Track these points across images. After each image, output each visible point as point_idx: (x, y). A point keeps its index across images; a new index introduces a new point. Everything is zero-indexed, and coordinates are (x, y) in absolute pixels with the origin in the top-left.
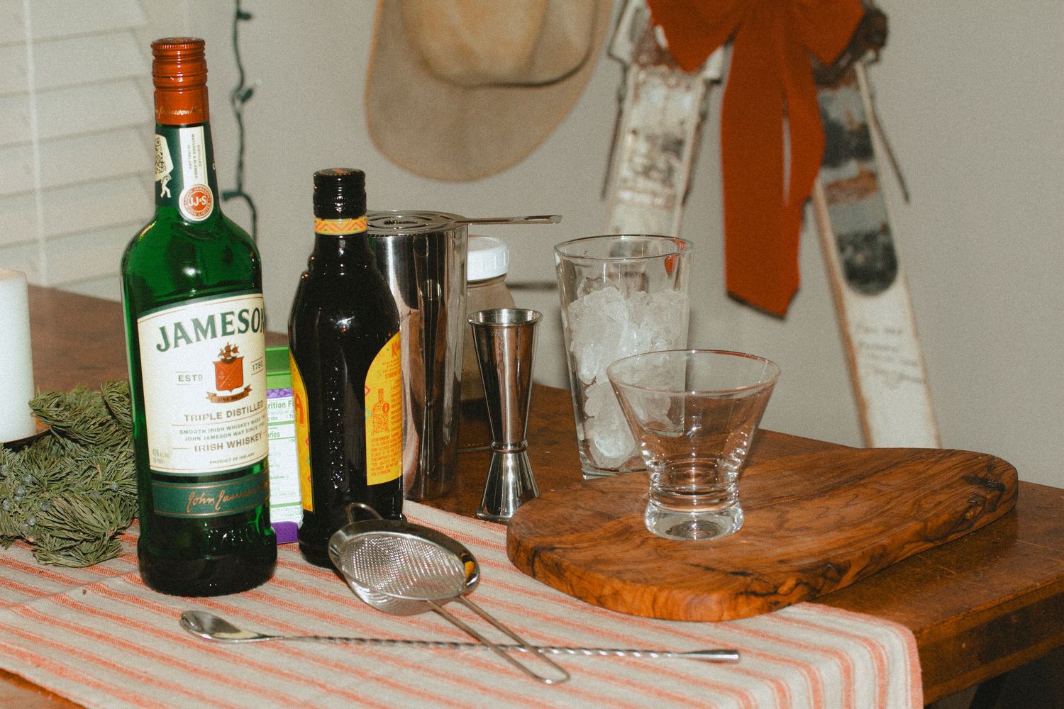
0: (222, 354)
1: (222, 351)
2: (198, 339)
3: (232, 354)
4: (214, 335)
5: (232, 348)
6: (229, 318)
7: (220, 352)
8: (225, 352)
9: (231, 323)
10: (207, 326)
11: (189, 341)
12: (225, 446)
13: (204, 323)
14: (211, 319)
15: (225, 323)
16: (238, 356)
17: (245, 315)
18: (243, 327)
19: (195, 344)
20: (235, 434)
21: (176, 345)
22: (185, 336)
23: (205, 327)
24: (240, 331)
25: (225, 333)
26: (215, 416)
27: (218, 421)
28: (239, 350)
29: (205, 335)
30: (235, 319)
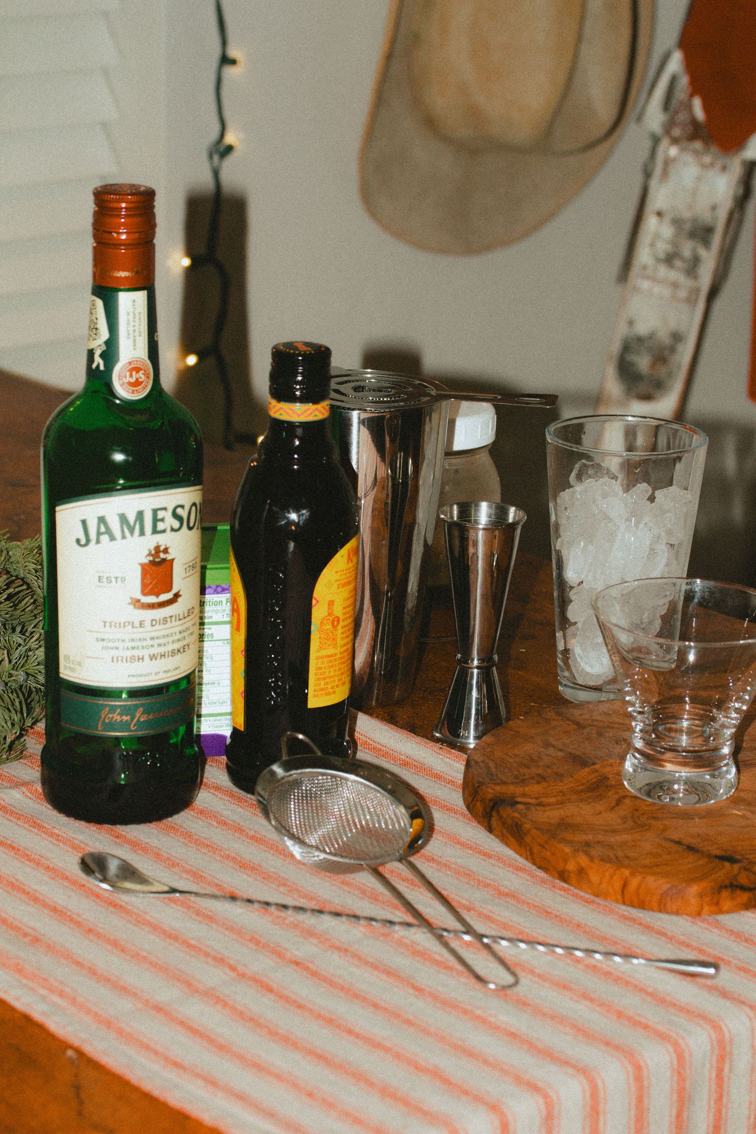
0: (150, 554)
1: (150, 552)
2: (124, 537)
3: (162, 556)
4: (142, 533)
5: (162, 548)
6: (161, 514)
7: (147, 552)
8: (153, 552)
9: (162, 520)
10: (135, 524)
11: (112, 538)
12: (147, 658)
13: (132, 518)
14: (140, 515)
15: (155, 520)
16: (169, 557)
17: (179, 511)
18: (176, 524)
19: (119, 542)
20: (159, 645)
21: (98, 542)
22: (109, 532)
23: (132, 522)
24: (173, 530)
25: (155, 531)
26: (137, 624)
27: (140, 629)
28: (170, 550)
29: (132, 532)
30: (168, 515)
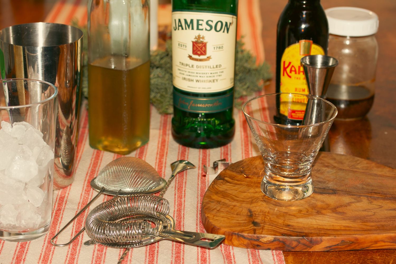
0: (196, 38)
1: (196, 37)
2: (186, 29)
3: (201, 40)
4: (193, 29)
5: (201, 36)
6: (200, 22)
7: (195, 37)
8: (197, 37)
9: (201, 25)
10: (190, 24)
11: (182, 29)
12: (195, 81)
13: (189, 22)
14: (192, 21)
15: (198, 25)
16: (205, 41)
17: (210, 23)
18: (208, 28)
19: (184, 30)
20: (200, 77)
21: (178, 29)
22: (181, 26)
23: (189, 23)
24: (206, 30)
25: (198, 29)
26: (191, 66)
27: (192, 68)
28: (205, 38)
29: (189, 27)
30: (204, 23)
